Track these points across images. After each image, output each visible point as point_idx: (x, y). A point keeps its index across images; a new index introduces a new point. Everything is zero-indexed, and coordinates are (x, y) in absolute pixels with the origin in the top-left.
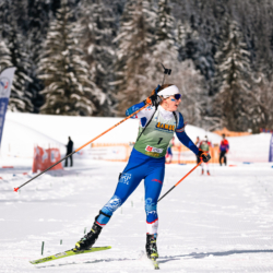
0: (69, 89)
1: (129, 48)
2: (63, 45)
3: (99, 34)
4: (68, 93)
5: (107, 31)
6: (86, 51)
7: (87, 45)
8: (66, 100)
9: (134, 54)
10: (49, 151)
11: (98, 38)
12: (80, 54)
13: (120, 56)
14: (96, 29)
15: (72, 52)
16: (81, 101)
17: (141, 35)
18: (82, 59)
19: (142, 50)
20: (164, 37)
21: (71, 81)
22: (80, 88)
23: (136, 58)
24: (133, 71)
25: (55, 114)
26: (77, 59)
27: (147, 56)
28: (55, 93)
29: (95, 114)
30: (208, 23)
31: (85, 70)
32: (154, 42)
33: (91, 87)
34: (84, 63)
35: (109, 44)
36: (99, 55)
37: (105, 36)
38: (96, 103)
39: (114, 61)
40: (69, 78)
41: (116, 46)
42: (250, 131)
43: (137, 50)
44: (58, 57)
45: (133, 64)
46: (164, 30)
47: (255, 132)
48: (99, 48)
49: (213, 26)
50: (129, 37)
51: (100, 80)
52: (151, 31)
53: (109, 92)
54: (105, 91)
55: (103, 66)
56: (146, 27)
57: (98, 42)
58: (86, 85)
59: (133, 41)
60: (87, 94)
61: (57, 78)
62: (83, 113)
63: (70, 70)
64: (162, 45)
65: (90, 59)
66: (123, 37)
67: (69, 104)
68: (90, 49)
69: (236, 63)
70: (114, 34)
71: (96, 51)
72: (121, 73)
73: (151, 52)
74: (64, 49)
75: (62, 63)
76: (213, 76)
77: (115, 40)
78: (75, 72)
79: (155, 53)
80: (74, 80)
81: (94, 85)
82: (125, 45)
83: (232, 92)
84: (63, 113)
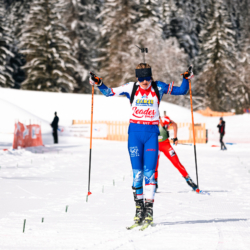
0: (51, 65)
1: (113, 25)
2: (45, 20)
3: (82, 10)
4: (50, 69)
5: (91, 7)
6: (69, 27)
7: (70, 20)
8: (47, 76)
9: (117, 31)
10: (30, 127)
11: (81, 14)
12: (63, 29)
13: (104, 32)
14: (80, 5)
15: (56, 27)
16: (63, 77)
17: (125, 12)
18: (65, 35)
19: (126, 27)
20: (148, 14)
21: (53, 57)
22: (62, 64)
23: (120, 35)
24: (116, 48)
25: (36, 89)
26: (60, 34)
27: (130, 33)
28: (36, 68)
29: (76, 91)
30: (192, 1)
31: (68, 46)
32: (138, 20)
33: (74, 63)
34: (66, 39)
35: (92, 19)
36: (82, 31)
37: (88, 12)
38: (78, 80)
39: (98, 37)
40: (52, 54)
41: (99, 22)
42: (233, 111)
43: (121, 27)
44: (40, 32)
45: (117, 41)
46: (148, 7)
47: (237, 113)
48: (82, 24)
49: (198, 4)
50: (113, 14)
51: (82, 56)
52: (135, 8)
53: (92, 69)
54: (87, 67)
55: (86, 42)
56: (131, 3)
57: (81, 18)
58: (68, 61)
59: (117, 18)
60: (69, 71)
61: (39, 54)
62: (65, 89)
63: (52, 45)
64: (146, 23)
65: (72, 35)
66: (106, 13)
67: (50, 80)
68: (73, 25)
69: (221, 42)
70: (98, 10)
71: (80, 27)
72: (103, 50)
73: (135, 29)
74: (47, 24)
75: (45, 38)
76: (197, 55)
77: (99, 16)
78: (57, 48)
79: (139, 30)
80: (57, 55)
81: (76, 61)
82: (109, 22)
83: (216, 71)
84: (44, 88)
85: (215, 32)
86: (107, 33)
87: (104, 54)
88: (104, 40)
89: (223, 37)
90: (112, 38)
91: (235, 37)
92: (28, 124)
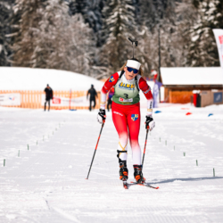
86: (19, 11)
87: (17, 30)
88: (17, 17)
89: (124, 13)
90: (24, 15)
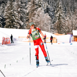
0: (13, 21)
1: (30, 10)
2: (11, 8)
3: (21, 5)
4: (12, 22)
5: (24, 5)
6: (18, 10)
7: (18, 8)
8: (12, 24)
9: (31, 11)
10: (7, 38)
11: (21, 6)
12: (16, 11)
13: (27, 12)
15: (14, 10)
16: (16, 24)
17: (34, 6)
18: (17, 12)
19: (34, 10)
20: (40, 6)
21: (13, 19)
22: (16, 21)
23: (32, 12)
24: (31, 16)
25: (8, 28)
26: (15, 12)
27: (35, 12)
28: (8, 22)
29: (20, 28)
30: (53, 3)
31: (17, 16)
32: (37, 8)
33: (19, 20)
34: (17, 14)
35: (24, 8)
36: (21, 11)
37: (23, 6)
38: (20, 25)
39: (26, 13)
40: (13, 18)
41: (26, 9)
42: (64, 34)
43: (32, 10)
44: (9, 12)
45: (31, 14)
46: (40, 4)
47: (65, 34)
48: (22, 9)
49: (54, 4)
50: (30, 6)
51: (21, 18)
52: (36, 5)
53: (24, 22)
54: (23, 22)
55: (22, 14)
56: (35, 3)
57: (21, 8)
58: (17, 20)
59: (31, 8)
60: (18, 23)
61: (9, 18)
62: (17, 28)
63: (13, 15)
64: (39, 9)
65: (19, 12)
66: (28, 6)
67: (12, 25)
68: (19, 10)
69: (61, 14)
70: (26, 5)
72: (27, 17)
73: (36, 11)
74: (12, 9)
75: (11, 13)
76: (54, 18)
77: (26, 7)
78: (14, 16)
79: (37, 11)
80: (14, 18)
82: (29, 9)
83: (59, 22)
84: (11, 28)
85: (59, 12)
86: (28, 12)
87: (28, 18)
88: (28, 14)
90: (30, 13)
91: (65, 13)
92: (6, 38)
